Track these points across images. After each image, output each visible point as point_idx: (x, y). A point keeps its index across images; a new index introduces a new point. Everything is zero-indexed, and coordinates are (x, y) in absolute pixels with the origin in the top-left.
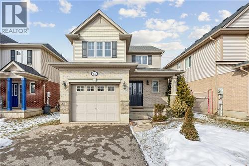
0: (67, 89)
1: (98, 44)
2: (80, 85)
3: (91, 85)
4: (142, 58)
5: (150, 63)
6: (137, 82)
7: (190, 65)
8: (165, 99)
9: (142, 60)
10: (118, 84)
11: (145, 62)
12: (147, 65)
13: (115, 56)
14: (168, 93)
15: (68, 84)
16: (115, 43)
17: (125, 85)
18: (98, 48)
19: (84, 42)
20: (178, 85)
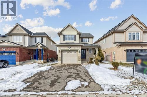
0: (60, 53)
1: (69, 36)
2: (64, 52)
3: (68, 52)
4: (85, 39)
5: (89, 41)
6: (83, 49)
7: (105, 42)
8: (94, 56)
9: (85, 40)
10: (77, 51)
11: (86, 41)
12: (87, 42)
13: (75, 40)
14: (95, 54)
15: (61, 51)
16: (75, 35)
17: (79, 51)
18: (69, 37)
19: (64, 35)
20: (98, 51)
